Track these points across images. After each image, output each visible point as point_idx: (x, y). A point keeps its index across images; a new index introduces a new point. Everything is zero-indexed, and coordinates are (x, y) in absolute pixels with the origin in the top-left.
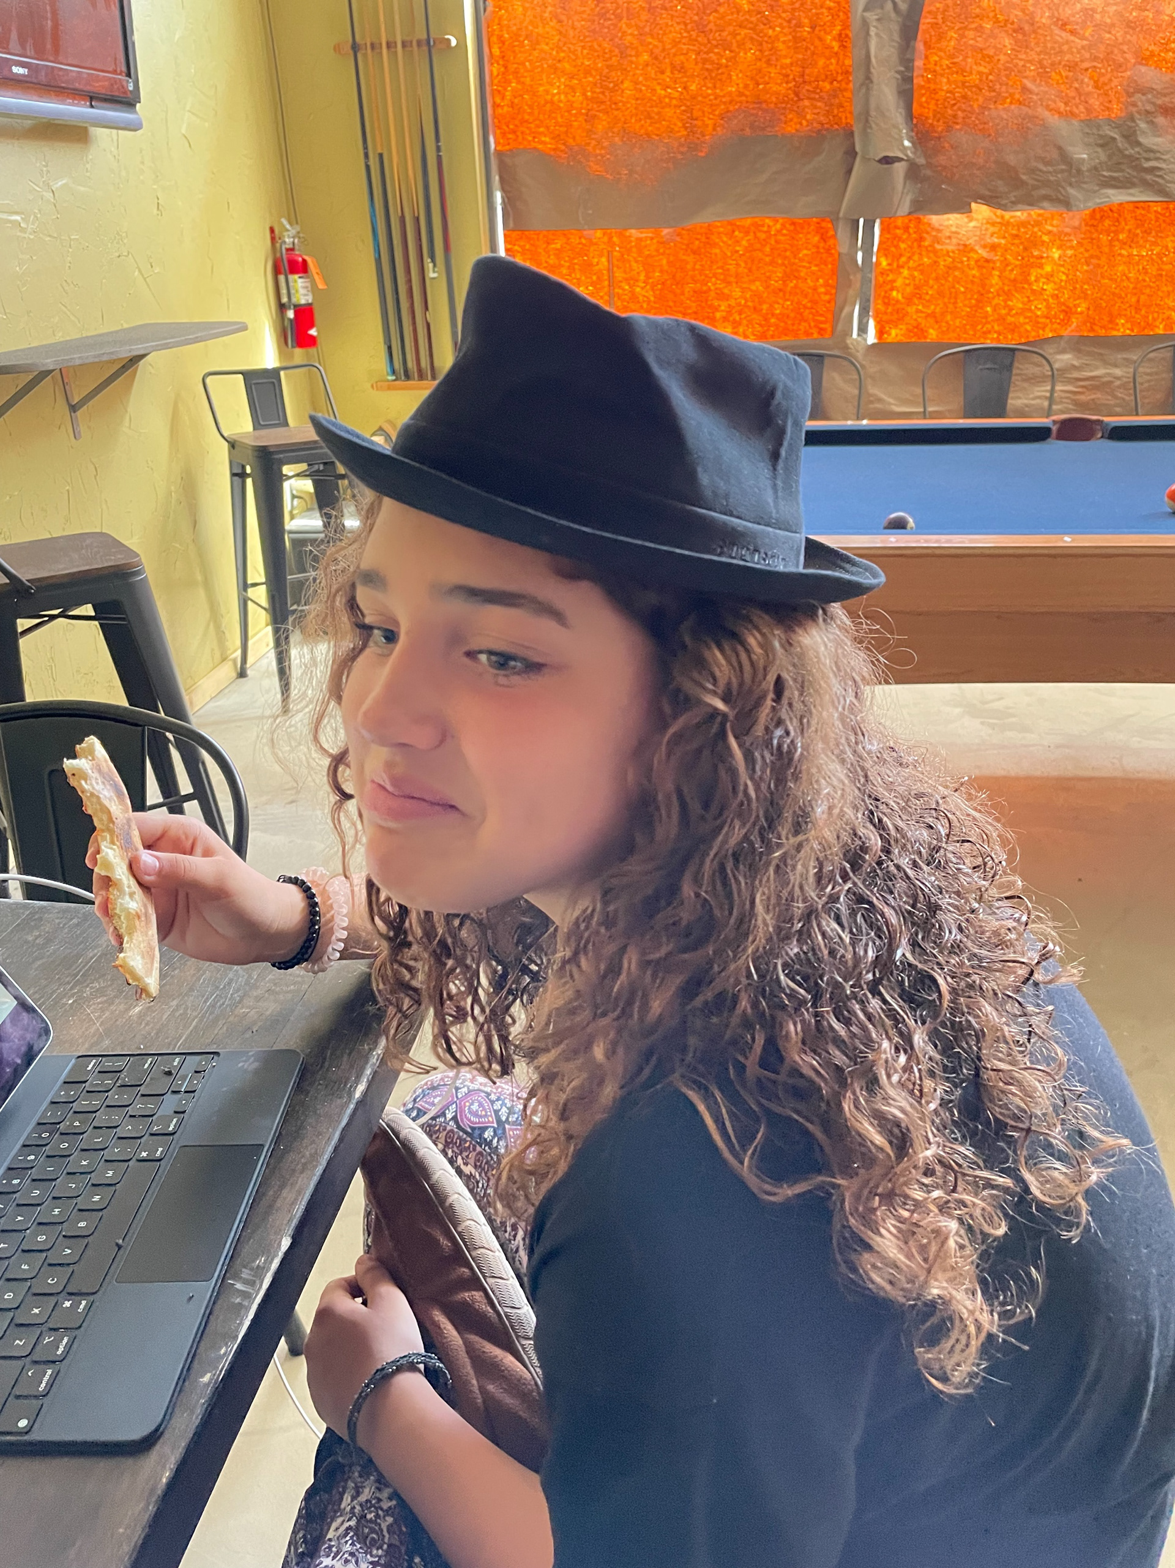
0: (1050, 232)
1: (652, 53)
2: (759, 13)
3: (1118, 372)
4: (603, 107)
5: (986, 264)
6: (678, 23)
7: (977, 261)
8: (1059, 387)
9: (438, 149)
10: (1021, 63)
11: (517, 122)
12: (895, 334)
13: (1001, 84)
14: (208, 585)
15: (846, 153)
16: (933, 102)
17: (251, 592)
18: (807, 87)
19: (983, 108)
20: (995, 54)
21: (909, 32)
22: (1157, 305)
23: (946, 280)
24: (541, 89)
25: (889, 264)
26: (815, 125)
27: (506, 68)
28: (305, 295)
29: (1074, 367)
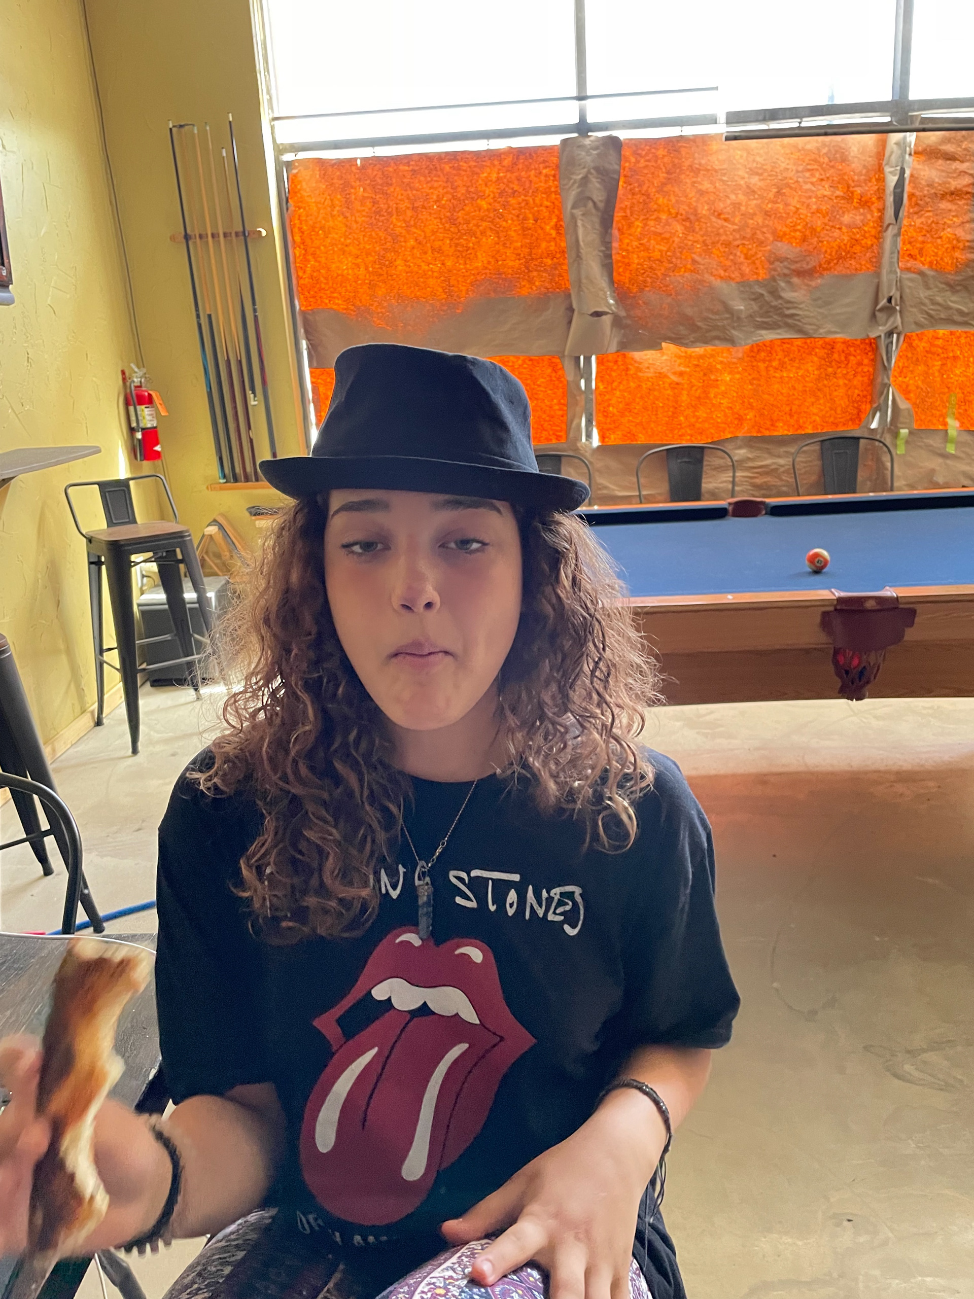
0: (721, 362)
1: (416, 240)
2: (495, 210)
3: (781, 461)
4: (381, 278)
5: (676, 386)
6: (435, 218)
7: (670, 384)
8: (738, 474)
9: (255, 310)
10: (690, 243)
11: (316, 289)
12: (614, 439)
13: (676, 258)
14: (70, 651)
15: (567, 309)
16: (628, 272)
17: (107, 656)
18: (536, 263)
19: (665, 275)
20: (671, 237)
21: (607, 221)
22: (805, 412)
23: (648, 399)
24: (334, 266)
25: (605, 388)
26: (542, 289)
27: (306, 251)
28: (151, 421)
29: (749, 459)
